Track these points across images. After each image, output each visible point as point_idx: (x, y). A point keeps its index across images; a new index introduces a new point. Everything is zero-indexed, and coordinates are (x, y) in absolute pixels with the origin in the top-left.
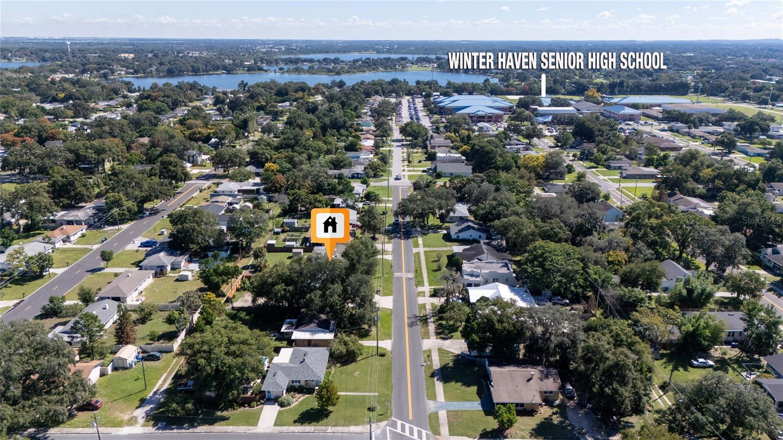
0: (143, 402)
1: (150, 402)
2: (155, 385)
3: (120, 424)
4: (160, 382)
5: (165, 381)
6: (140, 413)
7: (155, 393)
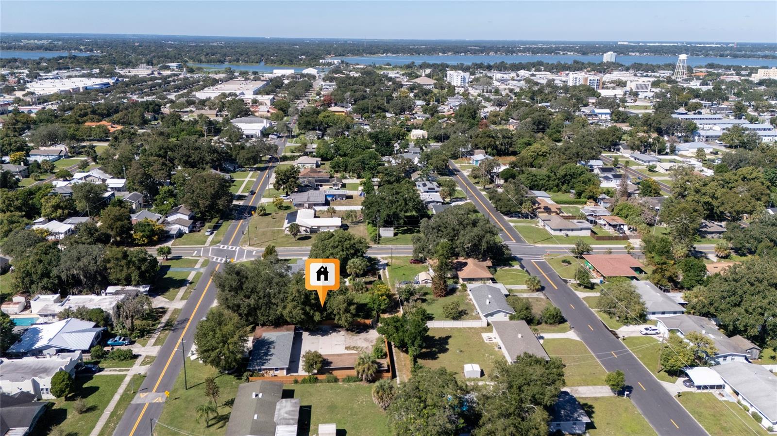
0: (388, 265)
1: (384, 265)
2: (389, 272)
4: (387, 274)
5: (385, 274)
7: (385, 269)
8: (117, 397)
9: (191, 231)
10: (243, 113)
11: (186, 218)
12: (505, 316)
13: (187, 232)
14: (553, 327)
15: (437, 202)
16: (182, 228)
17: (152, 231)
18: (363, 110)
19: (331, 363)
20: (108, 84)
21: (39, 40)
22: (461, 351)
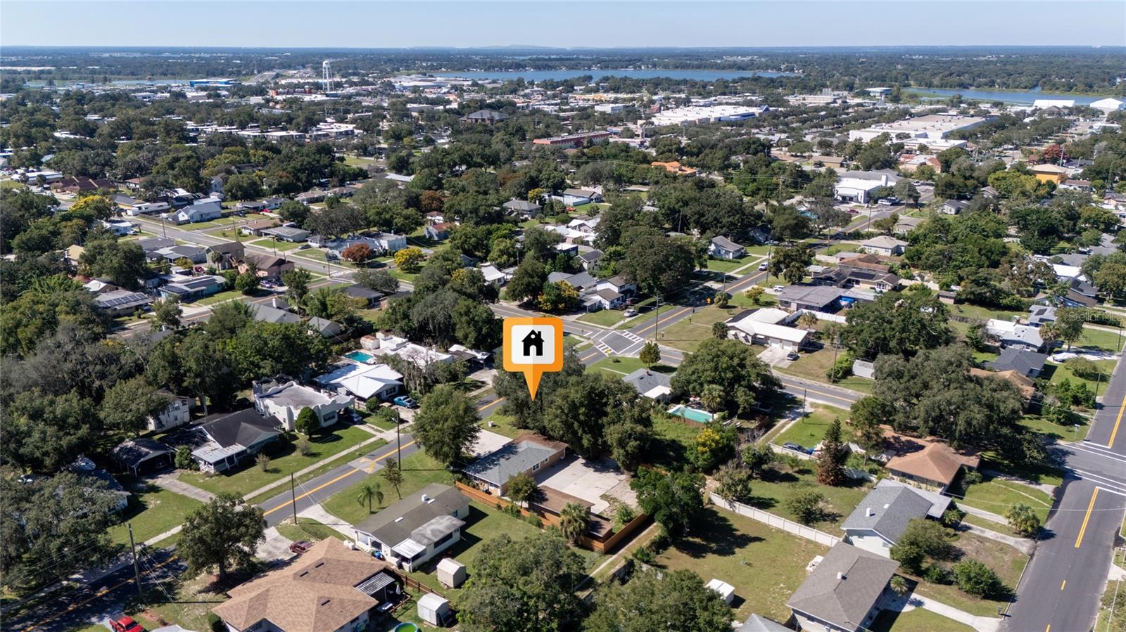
0: (807, 415)
1: (799, 414)
2: (795, 425)
3: (826, 407)
4: (788, 426)
5: (783, 426)
6: (808, 409)
7: (794, 419)
8: (345, 453)
9: (614, 308)
10: (879, 164)
11: (616, 290)
12: (884, 545)
13: (608, 307)
14: (967, 600)
15: (1029, 345)
16: (603, 301)
17: (559, 295)
18: (1099, 173)
19: (547, 500)
20: (753, 114)
21: (742, 56)
22: (749, 565)
